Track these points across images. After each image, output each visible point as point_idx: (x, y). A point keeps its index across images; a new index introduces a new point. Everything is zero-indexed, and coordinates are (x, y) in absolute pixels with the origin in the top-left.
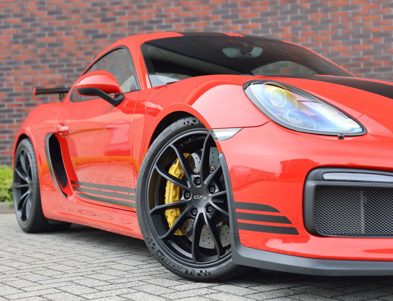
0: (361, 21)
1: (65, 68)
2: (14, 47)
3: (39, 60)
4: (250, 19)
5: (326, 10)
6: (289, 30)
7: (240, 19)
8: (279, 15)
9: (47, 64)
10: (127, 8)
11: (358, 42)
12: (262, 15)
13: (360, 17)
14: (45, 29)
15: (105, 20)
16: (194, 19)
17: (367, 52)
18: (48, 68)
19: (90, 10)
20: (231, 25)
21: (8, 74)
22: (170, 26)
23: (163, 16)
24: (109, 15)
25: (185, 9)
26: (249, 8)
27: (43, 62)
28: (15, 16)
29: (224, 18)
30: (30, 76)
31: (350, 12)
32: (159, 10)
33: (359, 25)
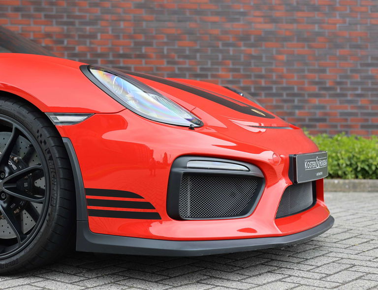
1: (65, 19)
3: (32, 7)
9: (43, 14)
18: (43, 19)
27: (37, 10)
30: (20, 26)
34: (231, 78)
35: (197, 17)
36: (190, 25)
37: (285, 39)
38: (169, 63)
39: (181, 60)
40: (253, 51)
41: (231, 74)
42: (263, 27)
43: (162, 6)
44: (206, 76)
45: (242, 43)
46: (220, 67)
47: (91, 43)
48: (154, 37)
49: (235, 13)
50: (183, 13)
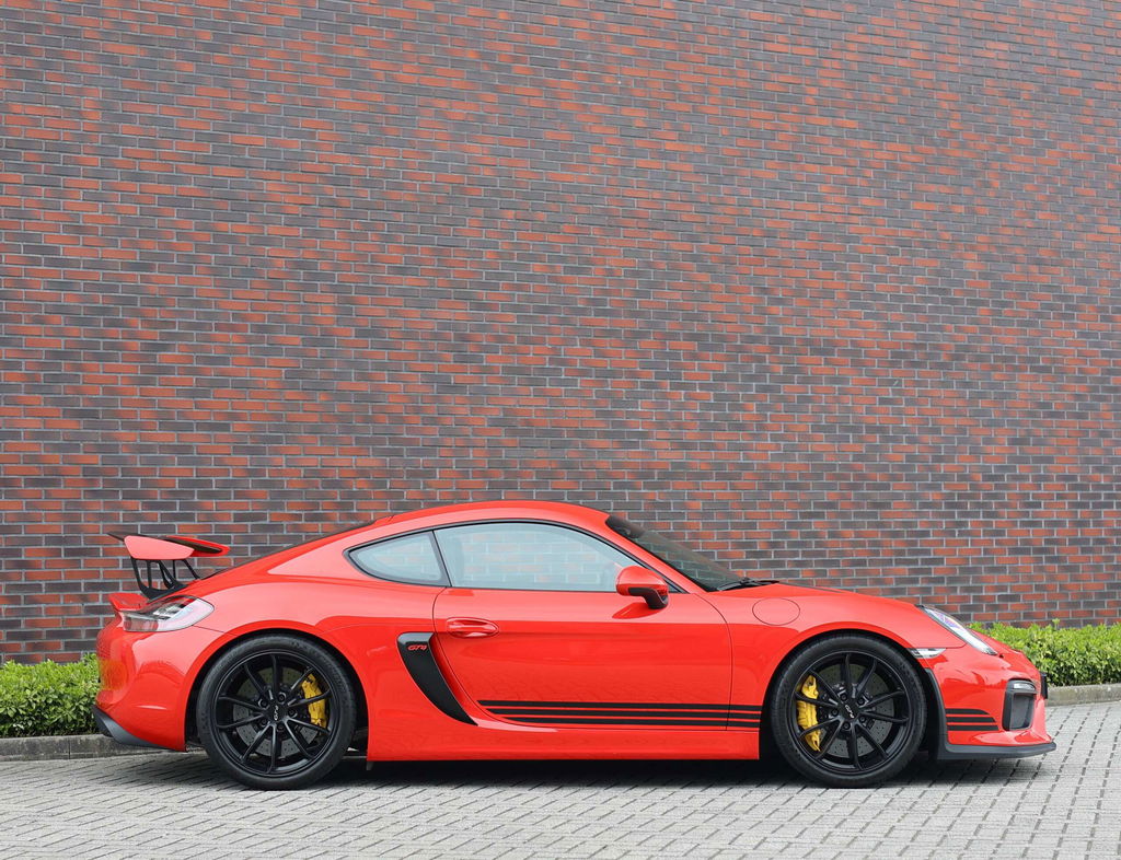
2: (288, 394)
5: (805, 381)
10: (500, 339)
11: (846, 439)
13: (850, 397)
14: (351, 364)
15: (463, 359)
16: (612, 374)
17: (858, 457)
19: (436, 336)
21: (276, 452)
23: (563, 362)
24: (469, 348)
25: (600, 354)
28: (290, 330)
31: (837, 386)
32: (555, 351)
33: (848, 410)
35: (580, 441)
36: (568, 454)
37: (703, 476)
40: (657, 496)
42: (669, 456)
43: (528, 423)
45: (642, 482)
47: (426, 485)
48: (517, 474)
49: (631, 434)
50: (560, 434)
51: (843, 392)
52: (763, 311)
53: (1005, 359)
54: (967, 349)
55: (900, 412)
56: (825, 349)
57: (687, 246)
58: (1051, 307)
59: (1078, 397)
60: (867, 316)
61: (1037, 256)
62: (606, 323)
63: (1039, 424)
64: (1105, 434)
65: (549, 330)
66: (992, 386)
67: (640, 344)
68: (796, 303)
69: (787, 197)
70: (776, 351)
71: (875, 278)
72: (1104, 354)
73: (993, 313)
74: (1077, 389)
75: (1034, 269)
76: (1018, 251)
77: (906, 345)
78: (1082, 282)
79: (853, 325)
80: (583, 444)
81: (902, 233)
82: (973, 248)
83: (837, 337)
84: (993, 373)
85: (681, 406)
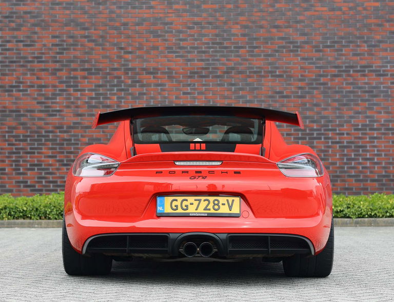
0: (167, 95)
4: (86, 89)
5: (143, 86)
6: (115, 99)
7: (79, 88)
8: (108, 87)
12: (96, 86)
13: (166, 92)
16: (45, 86)
20: (72, 92)
22: (27, 91)
23: (21, 83)
25: (38, 78)
26: (86, 80)
29: (67, 86)
31: (159, 88)
32: (18, 78)
33: (165, 98)
34: (50, 154)
35: (29, 114)
36: (23, 119)
37: (87, 127)
38: (9, 145)
39: (17, 142)
40: (65, 136)
41: (50, 151)
42: (70, 119)
43: (4, 107)
44: (34, 153)
45: (58, 130)
46: (43, 147)
49: (53, 111)
50: (19, 111)
51: (163, 90)
52: (120, 57)
53: (255, 72)
54: (233, 68)
55: (194, 98)
56: (154, 72)
57: (82, 32)
58: (284, 47)
59: (300, 88)
60: (176, 57)
61: (276, 24)
62: (43, 66)
63: (276, 101)
64: (317, 105)
65: (14, 70)
66: (247, 85)
67: (58, 74)
68: (138, 53)
69: (134, 8)
70: (128, 73)
71: (181, 40)
72: (317, 67)
73: (248, 51)
74: (300, 84)
75: (275, 30)
76: (263, 23)
77: (198, 68)
78: (303, 34)
79: (168, 61)
80: (30, 116)
81: (196, 19)
82: (237, 23)
83: (160, 66)
84: (248, 79)
85: (78, 99)
